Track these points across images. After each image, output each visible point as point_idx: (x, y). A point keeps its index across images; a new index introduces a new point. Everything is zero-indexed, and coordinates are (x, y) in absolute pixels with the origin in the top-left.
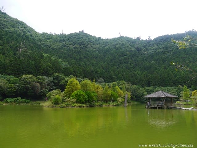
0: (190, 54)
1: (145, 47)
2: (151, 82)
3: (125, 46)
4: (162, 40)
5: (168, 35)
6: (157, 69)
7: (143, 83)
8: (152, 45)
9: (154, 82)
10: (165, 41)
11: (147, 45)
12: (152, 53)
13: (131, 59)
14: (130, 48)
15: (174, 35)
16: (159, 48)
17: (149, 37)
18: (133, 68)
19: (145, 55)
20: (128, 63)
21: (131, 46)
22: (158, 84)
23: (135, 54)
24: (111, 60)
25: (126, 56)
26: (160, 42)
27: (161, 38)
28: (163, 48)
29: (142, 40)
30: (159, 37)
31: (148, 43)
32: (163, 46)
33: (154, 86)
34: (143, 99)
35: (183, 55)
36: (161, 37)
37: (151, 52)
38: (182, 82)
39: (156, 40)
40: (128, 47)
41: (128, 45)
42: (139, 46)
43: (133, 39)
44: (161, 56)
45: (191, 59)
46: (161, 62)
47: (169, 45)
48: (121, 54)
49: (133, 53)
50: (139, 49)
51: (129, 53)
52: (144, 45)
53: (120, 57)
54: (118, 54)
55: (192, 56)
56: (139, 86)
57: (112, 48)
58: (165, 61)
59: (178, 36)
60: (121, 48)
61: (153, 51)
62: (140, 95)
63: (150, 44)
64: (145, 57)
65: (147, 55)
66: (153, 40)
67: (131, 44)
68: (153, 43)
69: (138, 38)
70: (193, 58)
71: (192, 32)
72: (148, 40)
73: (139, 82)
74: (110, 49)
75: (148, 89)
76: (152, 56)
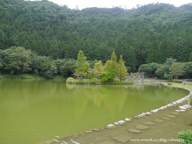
0: (114, 28)
1: (70, 16)
2: (66, 54)
3: (46, 11)
4: (90, 11)
5: (96, 7)
6: (76, 40)
7: (56, 54)
8: (79, 15)
9: (69, 54)
10: (92, 13)
11: (73, 15)
12: (76, 24)
13: (50, 26)
14: (52, 14)
15: (102, 9)
16: (85, 20)
17: (77, 6)
18: (50, 37)
19: (69, 25)
20: (44, 30)
21: (54, 12)
22: (74, 56)
23: (56, 22)
24: (23, 23)
25: (43, 22)
26: (87, 13)
27: (89, 10)
28: (90, 20)
29: (69, 9)
30: (87, 8)
31: (75, 13)
32: (90, 17)
33: (67, 58)
34: (49, 73)
35: (107, 29)
36: (89, 8)
37: (76, 22)
38: (99, 56)
39: (84, 10)
40: (49, 12)
41: (51, 10)
42: (64, 14)
43: (60, 5)
44: (84, 28)
45: (114, 33)
46: (84, 34)
47: (96, 17)
48: (38, 18)
49: (54, 20)
50: (62, 18)
51: (49, 19)
52: (70, 14)
53: (36, 22)
54: (33, 18)
55: (115, 31)
56: (50, 57)
57: (28, 10)
58: (88, 33)
59: (106, 10)
60: (39, 12)
61: (79, 21)
62: (45, 68)
63: (76, 14)
64: (67, 27)
65: (71, 24)
66: (80, 10)
67: (55, 10)
68: (80, 13)
69: (65, 6)
70: (116, 33)
71: (119, 8)
72: (75, 9)
73: (51, 53)
74: (27, 11)
75: (59, 62)
76: (75, 27)
